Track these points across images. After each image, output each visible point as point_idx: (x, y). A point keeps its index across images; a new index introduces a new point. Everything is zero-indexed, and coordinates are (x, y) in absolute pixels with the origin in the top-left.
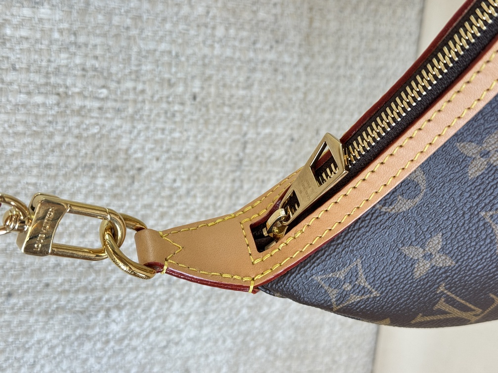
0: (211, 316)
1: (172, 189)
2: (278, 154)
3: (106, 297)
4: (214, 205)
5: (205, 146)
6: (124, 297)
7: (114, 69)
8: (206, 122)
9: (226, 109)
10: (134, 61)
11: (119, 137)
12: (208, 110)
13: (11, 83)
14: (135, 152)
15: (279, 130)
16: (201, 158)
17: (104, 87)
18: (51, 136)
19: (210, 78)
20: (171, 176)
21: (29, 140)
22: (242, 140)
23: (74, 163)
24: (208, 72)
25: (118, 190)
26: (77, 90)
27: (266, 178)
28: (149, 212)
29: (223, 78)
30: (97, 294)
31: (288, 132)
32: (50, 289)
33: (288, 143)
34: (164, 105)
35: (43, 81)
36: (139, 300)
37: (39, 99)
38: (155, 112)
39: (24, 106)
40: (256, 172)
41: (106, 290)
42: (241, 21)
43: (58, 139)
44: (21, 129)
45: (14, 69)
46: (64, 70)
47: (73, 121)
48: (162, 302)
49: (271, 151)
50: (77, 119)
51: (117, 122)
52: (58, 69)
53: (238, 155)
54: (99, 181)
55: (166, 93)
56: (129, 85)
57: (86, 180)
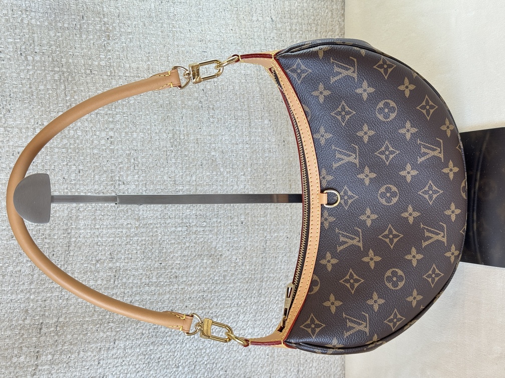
0: (258, 323)
1: (235, 263)
2: (281, 245)
3: (211, 312)
4: (255, 269)
5: (249, 243)
6: (218, 312)
7: (208, 215)
8: (248, 233)
9: (256, 227)
10: (216, 210)
11: (212, 242)
12: (248, 228)
13: (169, 224)
14: (219, 248)
15: (281, 234)
16: (247, 249)
17: (204, 222)
18: (185, 244)
19: (248, 214)
20: (234, 257)
21: (176, 246)
22: (265, 240)
23: (194, 254)
24: (247, 211)
25: (213, 265)
26: (194, 224)
27: (277, 256)
28: (226, 273)
29: (254, 214)
30: (207, 310)
31: (285, 234)
32: (187, 309)
33: (286, 239)
34: (229, 227)
35: (181, 222)
36: (224, 313)
37: (180, 229)
38: (226, 230)
39: (174, 232)
40: (272, 253)
41: (211, 309)
42: (259, 189)
43: (187, 244)
44: (173, 241)
45: (170, 218)
46: (189, 216)
47: (193, 236)
48: (235, 315)
49: (278, 244)
50: (194, 236)
51: (211, 236)
52: (186, 216)
53: (263, 246)
54: (205, 261)
55: (230, 222)
56: (215, 220)
57: (199, 261)
